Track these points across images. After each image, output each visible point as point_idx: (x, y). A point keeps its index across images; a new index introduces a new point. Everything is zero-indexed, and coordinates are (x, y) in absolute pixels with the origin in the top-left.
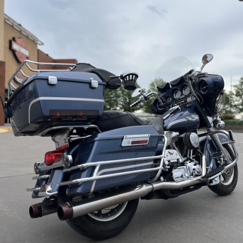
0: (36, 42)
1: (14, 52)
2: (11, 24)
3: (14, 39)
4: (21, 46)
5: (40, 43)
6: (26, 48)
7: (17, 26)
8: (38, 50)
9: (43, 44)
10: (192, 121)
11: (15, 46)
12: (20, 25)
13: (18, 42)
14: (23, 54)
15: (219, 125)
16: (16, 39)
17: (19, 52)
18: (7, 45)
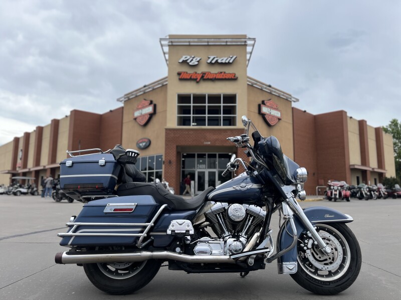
0: (289, 100)
1: (263, 116)
2: (260, 88)
3: (263, 102)
4: (271, 108)
5: (295, 100)
6: (276, 109)
7: (266, 88)
8: (293, 108)
9: (298, 100)
10: (240, 191)
11: (265, 110)
12: (270, 86)
13: (268, 104)
14: (273, 116)
15: (299, 195)
16: (265, 102)
17: (270, 115)
18: (256, 111)
